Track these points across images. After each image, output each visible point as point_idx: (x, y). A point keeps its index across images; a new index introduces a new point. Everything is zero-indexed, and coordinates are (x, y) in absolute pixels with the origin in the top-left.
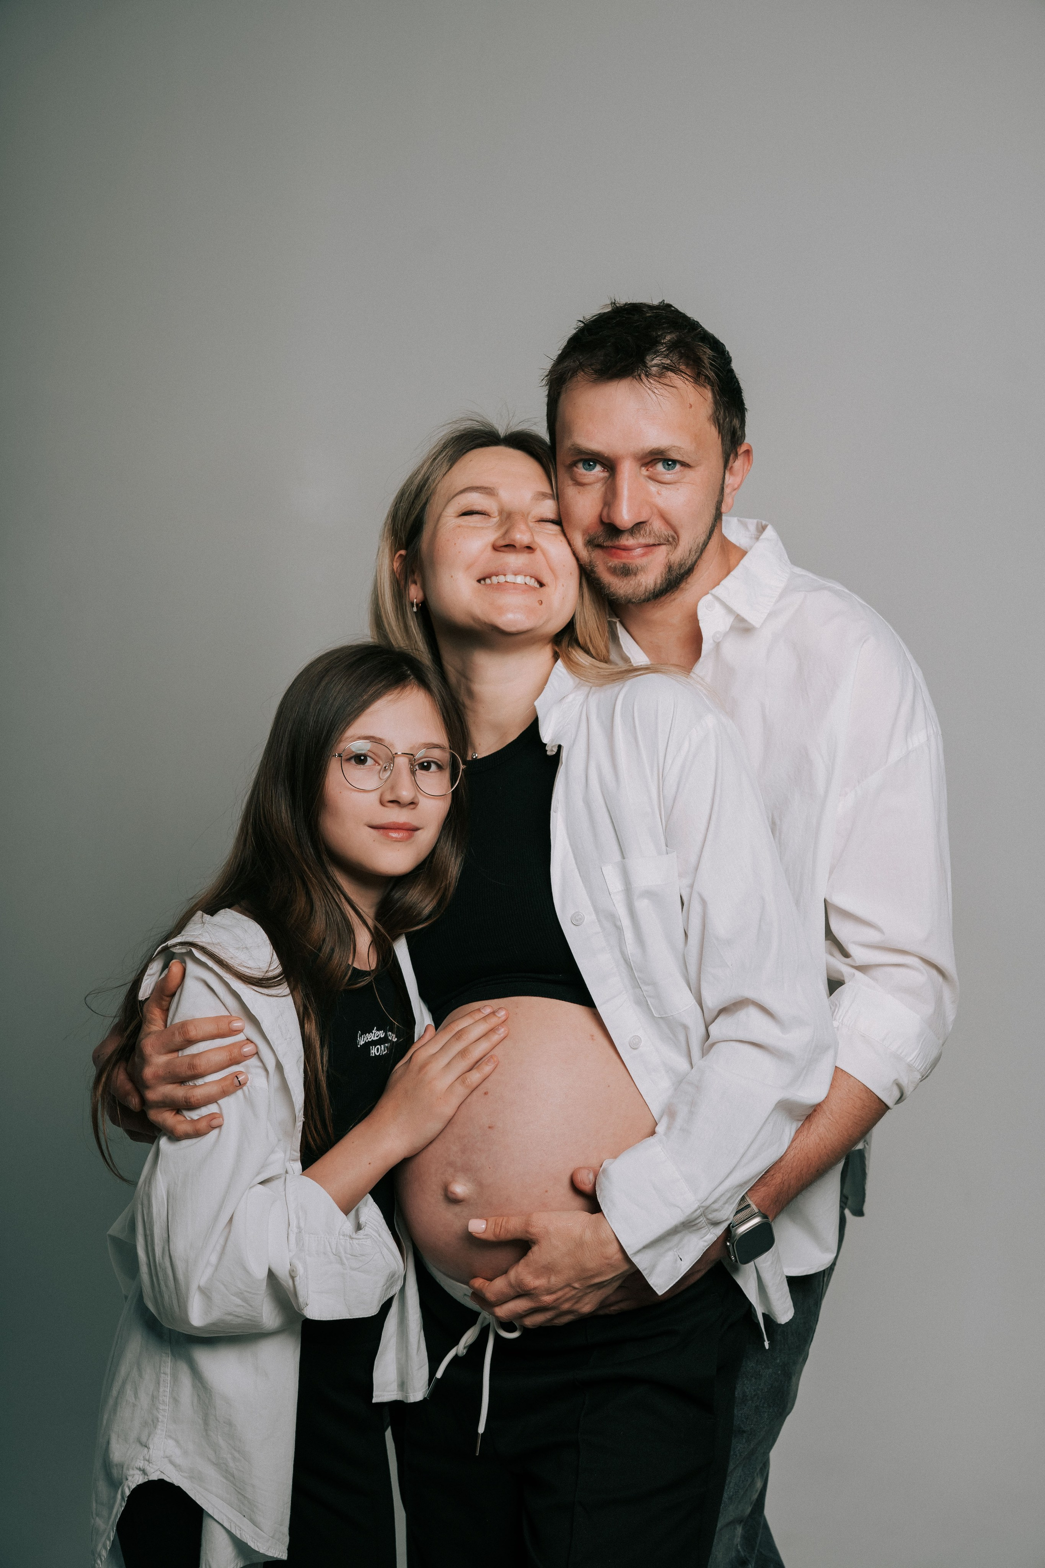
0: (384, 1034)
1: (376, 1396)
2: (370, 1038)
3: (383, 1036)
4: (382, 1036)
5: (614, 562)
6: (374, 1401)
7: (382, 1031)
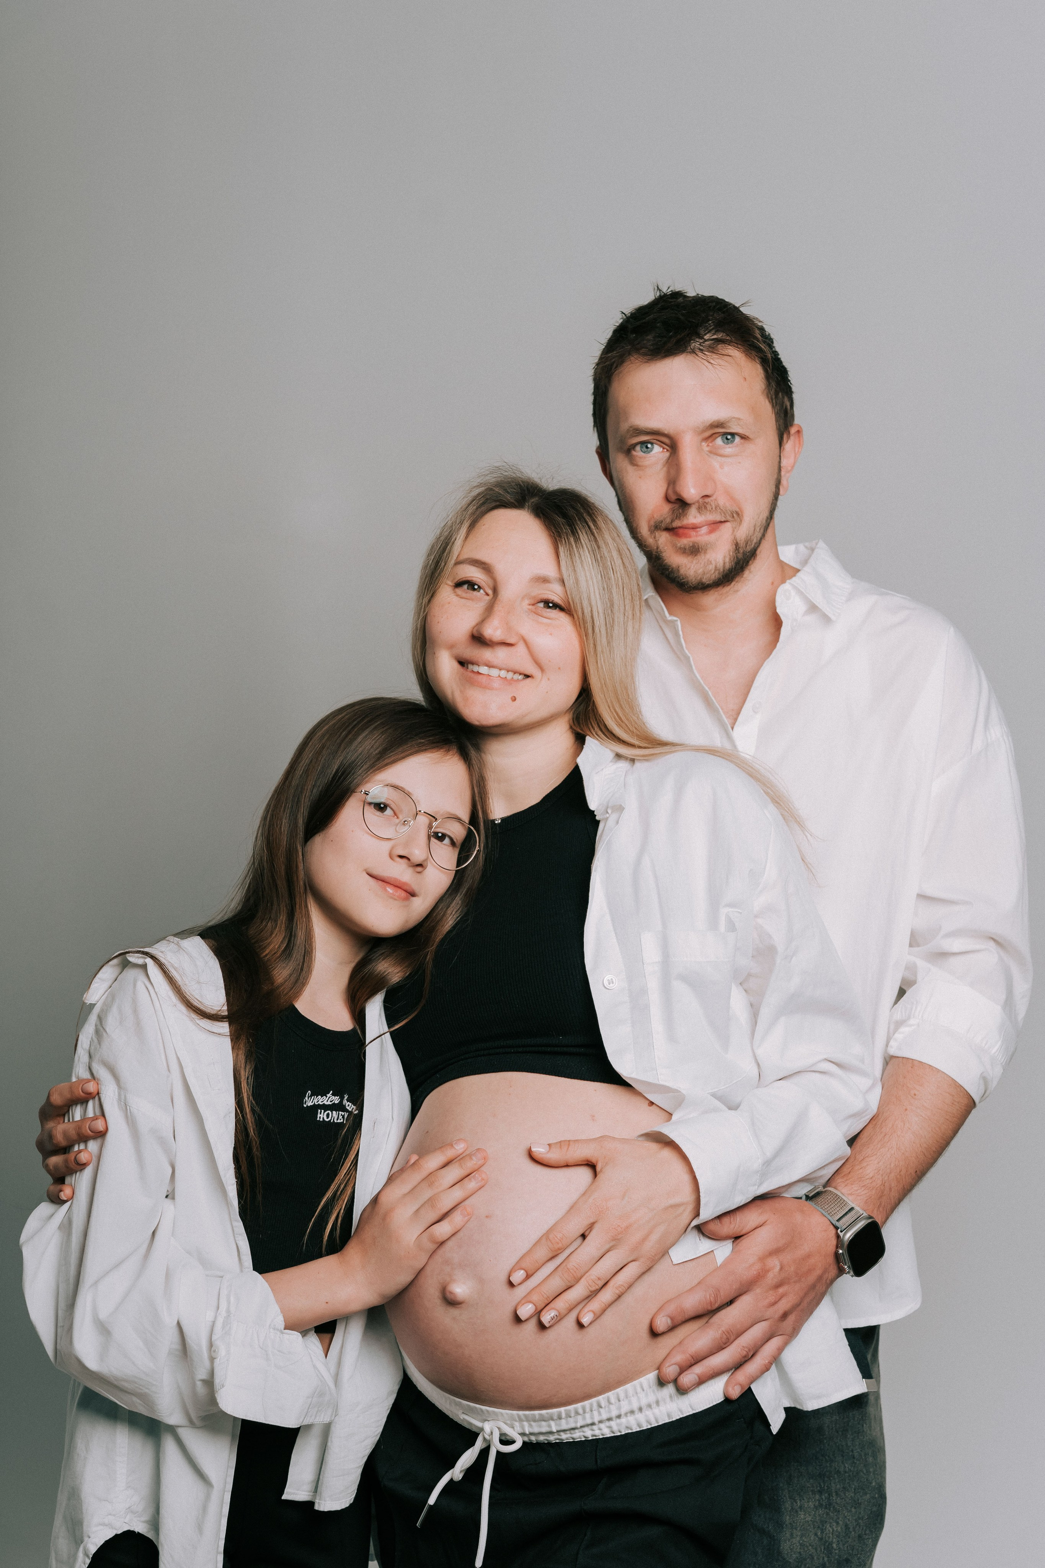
0: (339, 1100)
1: (286, 1493)
2: (322, 1102)
3: (338, 1102)
4: (336, 1102)
5: (684, 542)
6: (284, 1497)
7: (338, 1097)
